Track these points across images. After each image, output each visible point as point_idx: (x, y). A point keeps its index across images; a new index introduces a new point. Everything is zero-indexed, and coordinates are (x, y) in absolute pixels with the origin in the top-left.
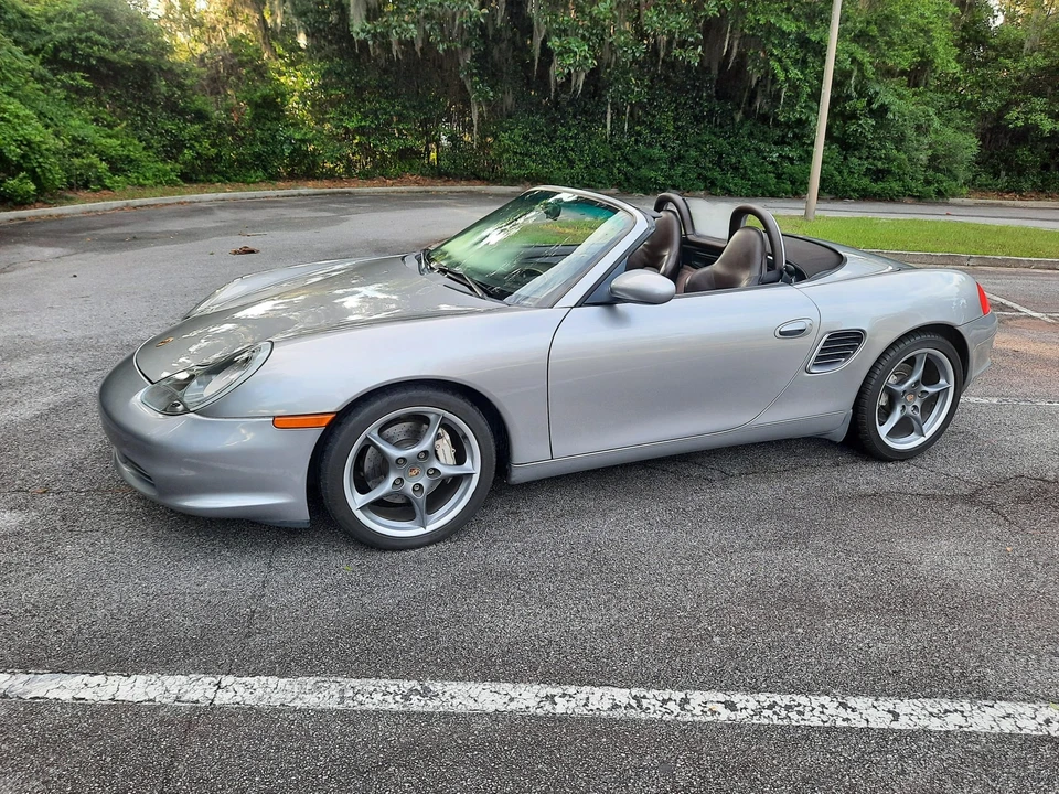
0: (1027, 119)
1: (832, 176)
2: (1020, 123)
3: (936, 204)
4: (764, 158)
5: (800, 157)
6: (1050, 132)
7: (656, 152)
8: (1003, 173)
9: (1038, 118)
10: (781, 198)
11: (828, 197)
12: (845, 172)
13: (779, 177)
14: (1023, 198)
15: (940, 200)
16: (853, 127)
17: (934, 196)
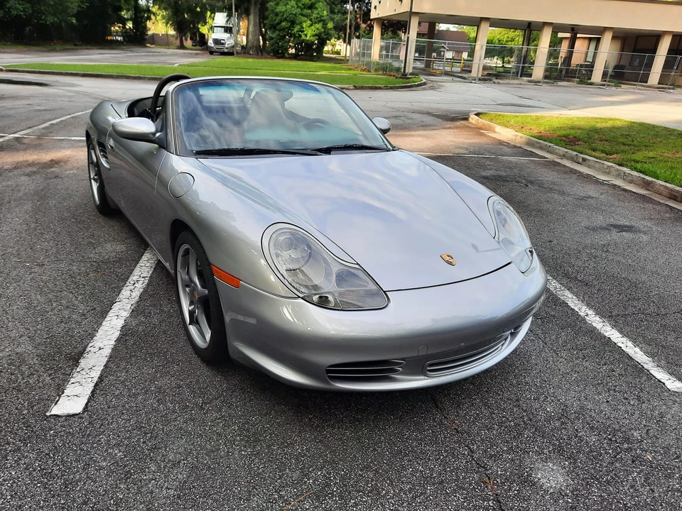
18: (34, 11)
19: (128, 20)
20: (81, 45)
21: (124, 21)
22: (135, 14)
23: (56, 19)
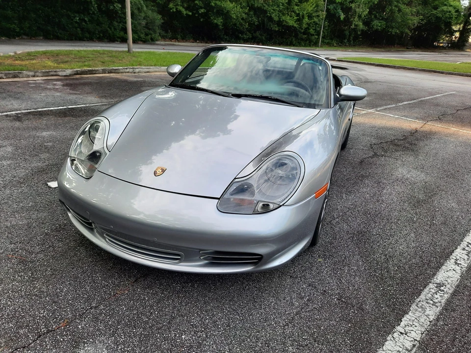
0: (177, 9)
1: (107, 30)
2: (175, 10)
3: (151, 44)
4: (72, 20)
5: (89, 21)
6: (186, 14)
7: (9, 13)
8: (169, 31)
9: (181, 8)
10: (85, 41)
11: (106, 40)
12: (113, 28)
13: (82, 29)
14: (179, 41)
15: (152, 42)
16: (112, 7)
17: (150, 41)
18: (386, 27)
19: (456, 31)
20: (411, 49)
21: (452, 33)
22: (464, 27)
23: (398, 31)
